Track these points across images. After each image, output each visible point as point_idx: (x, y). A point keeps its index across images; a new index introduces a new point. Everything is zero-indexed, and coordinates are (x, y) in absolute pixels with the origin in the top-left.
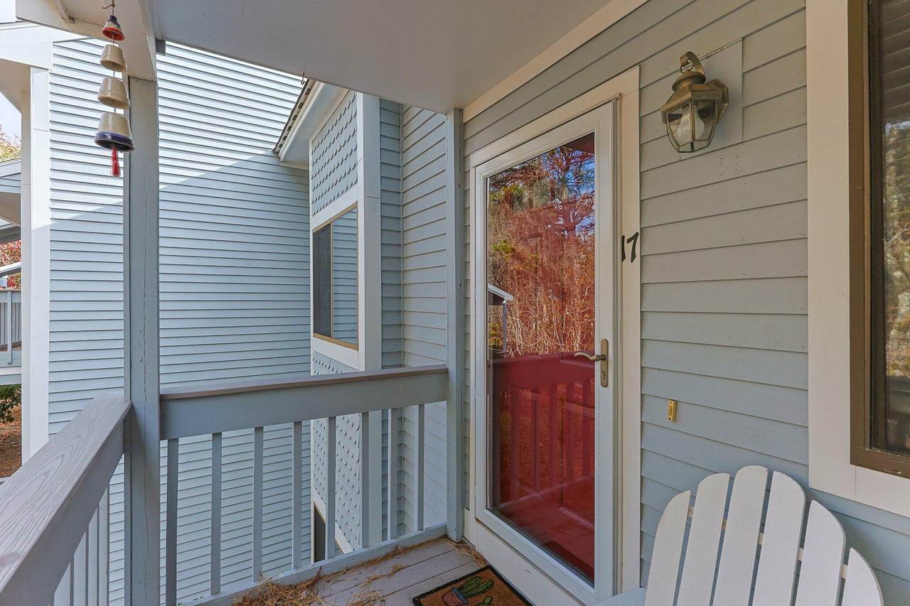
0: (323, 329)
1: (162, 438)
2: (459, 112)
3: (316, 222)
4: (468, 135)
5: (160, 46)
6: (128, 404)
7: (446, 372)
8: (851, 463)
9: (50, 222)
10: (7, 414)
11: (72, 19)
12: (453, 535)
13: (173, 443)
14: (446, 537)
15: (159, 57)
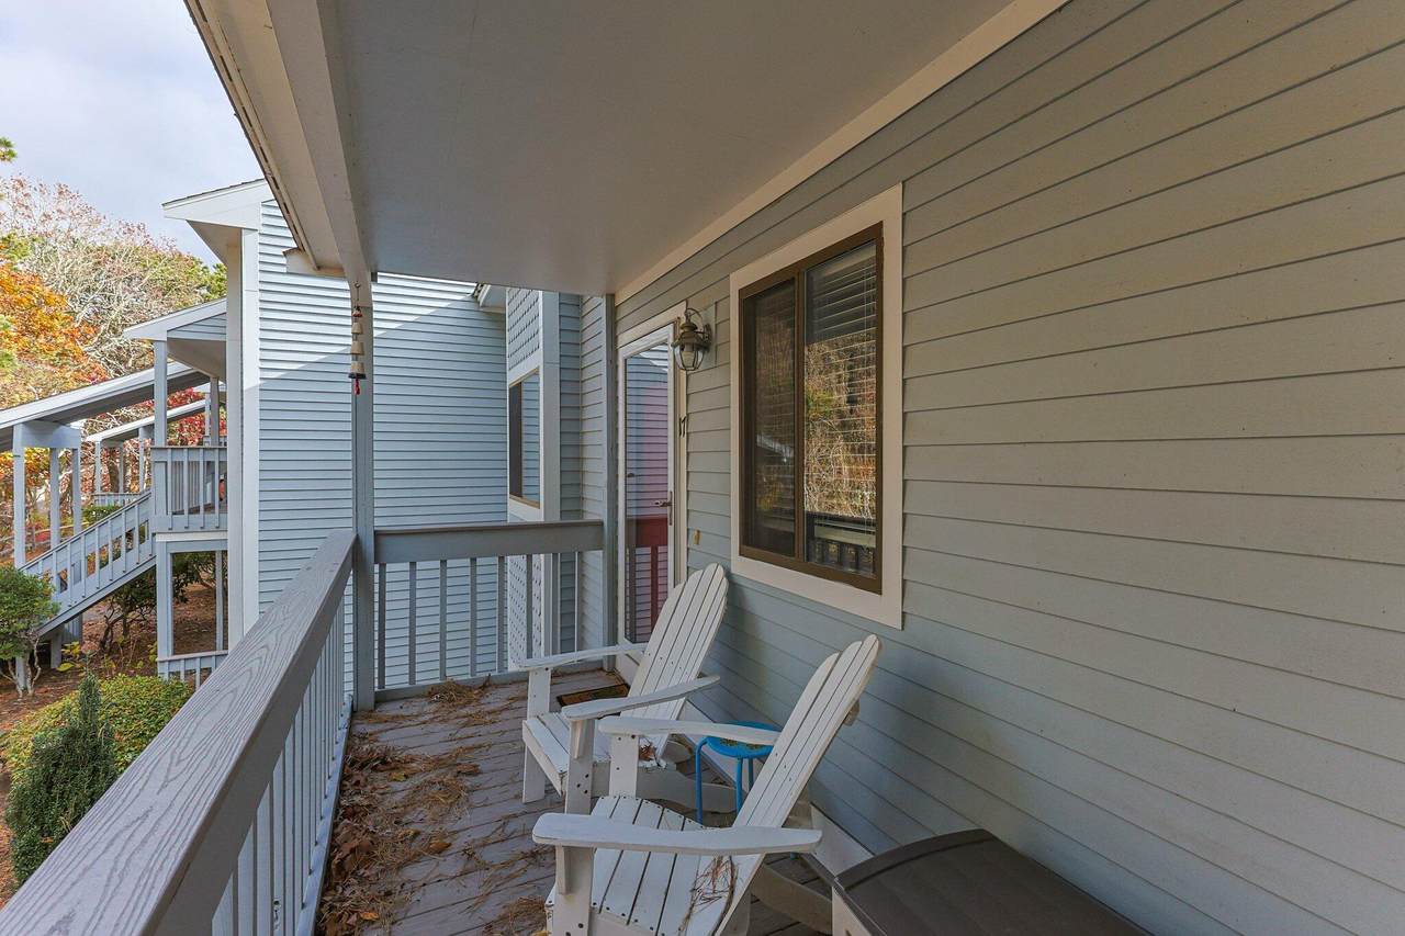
0: (517, 491)
1: (376, 563)
2: (611, 297)
3: (512, 378)
4: (618, 318)
5: (374, 278)
6: (354, 536)
7: (602, 524)
8: (740, 555)
9: (260, 382)
10: (180, 594)
11: (319, 268)
12: (606, 668)
13: (383, 566)
14: (602, 669)
15: (374, 288)
